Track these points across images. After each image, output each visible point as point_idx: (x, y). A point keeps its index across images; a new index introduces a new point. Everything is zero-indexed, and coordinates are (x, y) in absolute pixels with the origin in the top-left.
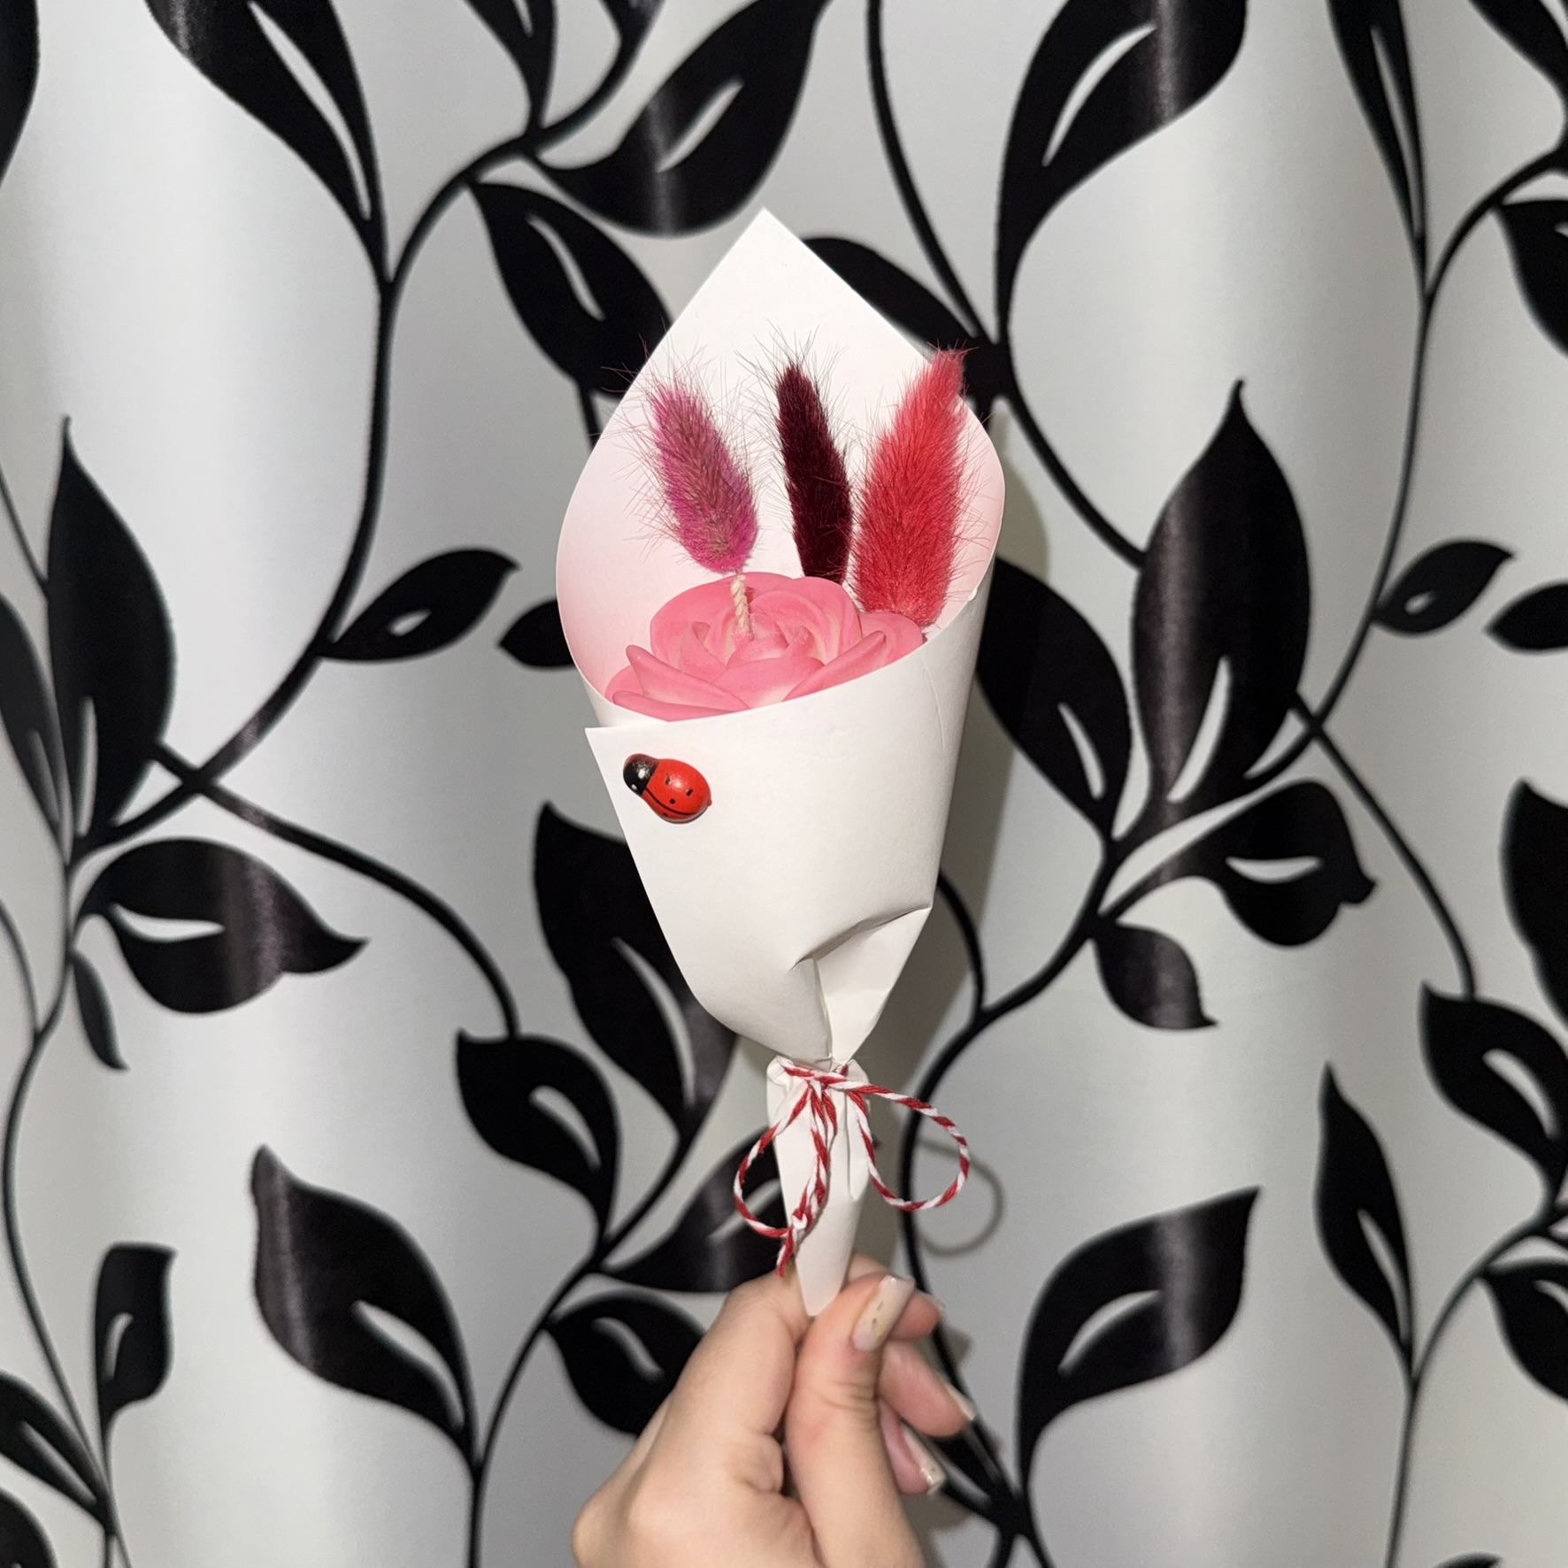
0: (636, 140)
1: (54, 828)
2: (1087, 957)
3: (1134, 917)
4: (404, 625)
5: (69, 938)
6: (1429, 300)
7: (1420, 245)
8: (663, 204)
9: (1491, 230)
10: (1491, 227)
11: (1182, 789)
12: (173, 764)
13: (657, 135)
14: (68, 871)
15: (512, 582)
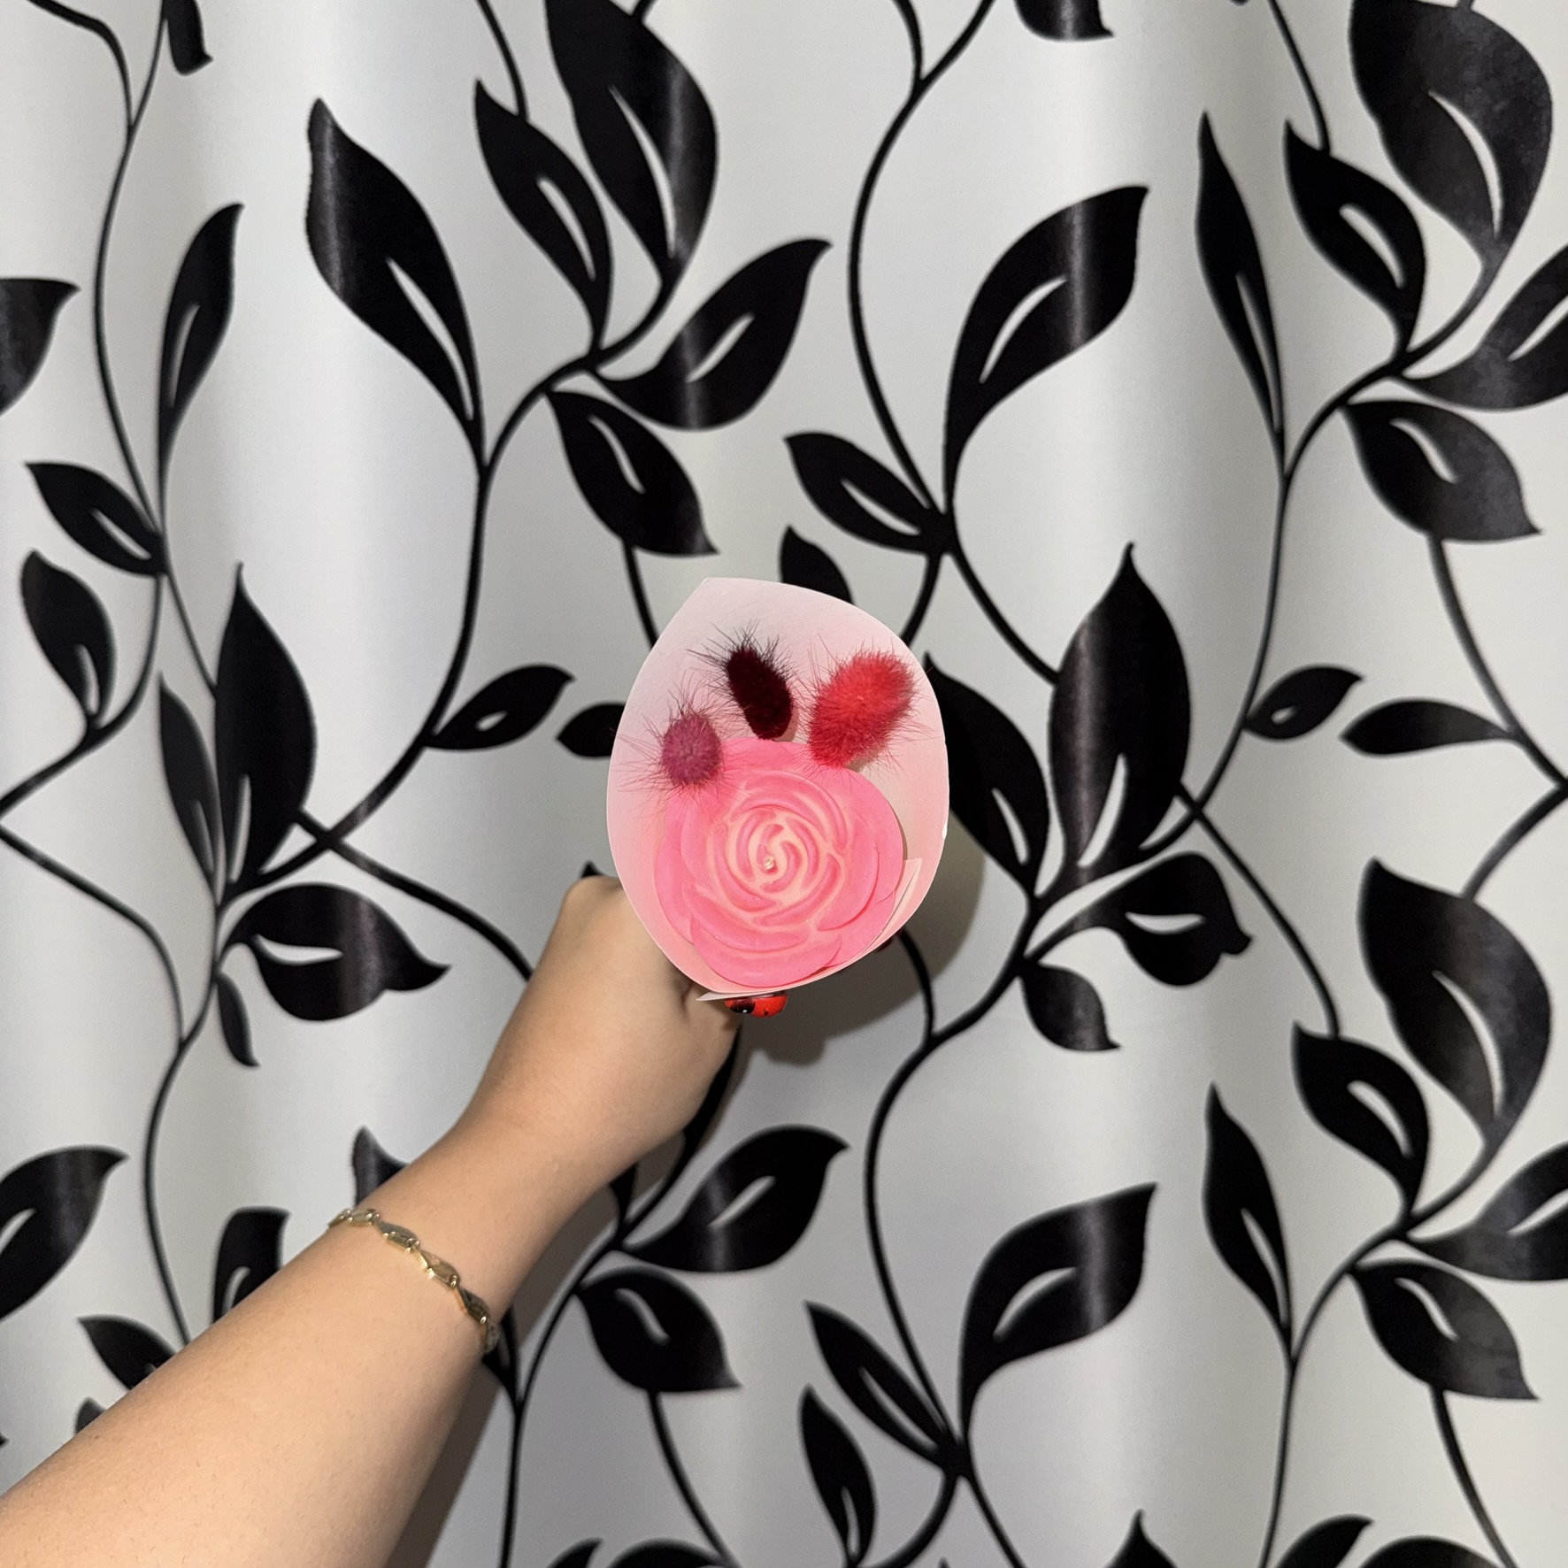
0: (672, 359)
1: (209, 877)
2: (1016, 991)
3: (1052, 959)
4: (487, 723)
5: (215, 964)
6: (1287, 480)
7: (1279, 438)
8: (692, 407)
9: (1339, 425)
10: (1339, 422)
11: (1089, 857)
12: (310, 826)
13: (688, 355)
14: (219, 911)
15: (568, 692)
